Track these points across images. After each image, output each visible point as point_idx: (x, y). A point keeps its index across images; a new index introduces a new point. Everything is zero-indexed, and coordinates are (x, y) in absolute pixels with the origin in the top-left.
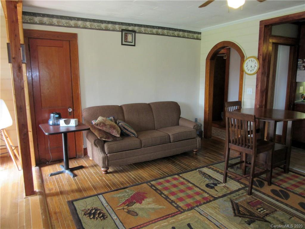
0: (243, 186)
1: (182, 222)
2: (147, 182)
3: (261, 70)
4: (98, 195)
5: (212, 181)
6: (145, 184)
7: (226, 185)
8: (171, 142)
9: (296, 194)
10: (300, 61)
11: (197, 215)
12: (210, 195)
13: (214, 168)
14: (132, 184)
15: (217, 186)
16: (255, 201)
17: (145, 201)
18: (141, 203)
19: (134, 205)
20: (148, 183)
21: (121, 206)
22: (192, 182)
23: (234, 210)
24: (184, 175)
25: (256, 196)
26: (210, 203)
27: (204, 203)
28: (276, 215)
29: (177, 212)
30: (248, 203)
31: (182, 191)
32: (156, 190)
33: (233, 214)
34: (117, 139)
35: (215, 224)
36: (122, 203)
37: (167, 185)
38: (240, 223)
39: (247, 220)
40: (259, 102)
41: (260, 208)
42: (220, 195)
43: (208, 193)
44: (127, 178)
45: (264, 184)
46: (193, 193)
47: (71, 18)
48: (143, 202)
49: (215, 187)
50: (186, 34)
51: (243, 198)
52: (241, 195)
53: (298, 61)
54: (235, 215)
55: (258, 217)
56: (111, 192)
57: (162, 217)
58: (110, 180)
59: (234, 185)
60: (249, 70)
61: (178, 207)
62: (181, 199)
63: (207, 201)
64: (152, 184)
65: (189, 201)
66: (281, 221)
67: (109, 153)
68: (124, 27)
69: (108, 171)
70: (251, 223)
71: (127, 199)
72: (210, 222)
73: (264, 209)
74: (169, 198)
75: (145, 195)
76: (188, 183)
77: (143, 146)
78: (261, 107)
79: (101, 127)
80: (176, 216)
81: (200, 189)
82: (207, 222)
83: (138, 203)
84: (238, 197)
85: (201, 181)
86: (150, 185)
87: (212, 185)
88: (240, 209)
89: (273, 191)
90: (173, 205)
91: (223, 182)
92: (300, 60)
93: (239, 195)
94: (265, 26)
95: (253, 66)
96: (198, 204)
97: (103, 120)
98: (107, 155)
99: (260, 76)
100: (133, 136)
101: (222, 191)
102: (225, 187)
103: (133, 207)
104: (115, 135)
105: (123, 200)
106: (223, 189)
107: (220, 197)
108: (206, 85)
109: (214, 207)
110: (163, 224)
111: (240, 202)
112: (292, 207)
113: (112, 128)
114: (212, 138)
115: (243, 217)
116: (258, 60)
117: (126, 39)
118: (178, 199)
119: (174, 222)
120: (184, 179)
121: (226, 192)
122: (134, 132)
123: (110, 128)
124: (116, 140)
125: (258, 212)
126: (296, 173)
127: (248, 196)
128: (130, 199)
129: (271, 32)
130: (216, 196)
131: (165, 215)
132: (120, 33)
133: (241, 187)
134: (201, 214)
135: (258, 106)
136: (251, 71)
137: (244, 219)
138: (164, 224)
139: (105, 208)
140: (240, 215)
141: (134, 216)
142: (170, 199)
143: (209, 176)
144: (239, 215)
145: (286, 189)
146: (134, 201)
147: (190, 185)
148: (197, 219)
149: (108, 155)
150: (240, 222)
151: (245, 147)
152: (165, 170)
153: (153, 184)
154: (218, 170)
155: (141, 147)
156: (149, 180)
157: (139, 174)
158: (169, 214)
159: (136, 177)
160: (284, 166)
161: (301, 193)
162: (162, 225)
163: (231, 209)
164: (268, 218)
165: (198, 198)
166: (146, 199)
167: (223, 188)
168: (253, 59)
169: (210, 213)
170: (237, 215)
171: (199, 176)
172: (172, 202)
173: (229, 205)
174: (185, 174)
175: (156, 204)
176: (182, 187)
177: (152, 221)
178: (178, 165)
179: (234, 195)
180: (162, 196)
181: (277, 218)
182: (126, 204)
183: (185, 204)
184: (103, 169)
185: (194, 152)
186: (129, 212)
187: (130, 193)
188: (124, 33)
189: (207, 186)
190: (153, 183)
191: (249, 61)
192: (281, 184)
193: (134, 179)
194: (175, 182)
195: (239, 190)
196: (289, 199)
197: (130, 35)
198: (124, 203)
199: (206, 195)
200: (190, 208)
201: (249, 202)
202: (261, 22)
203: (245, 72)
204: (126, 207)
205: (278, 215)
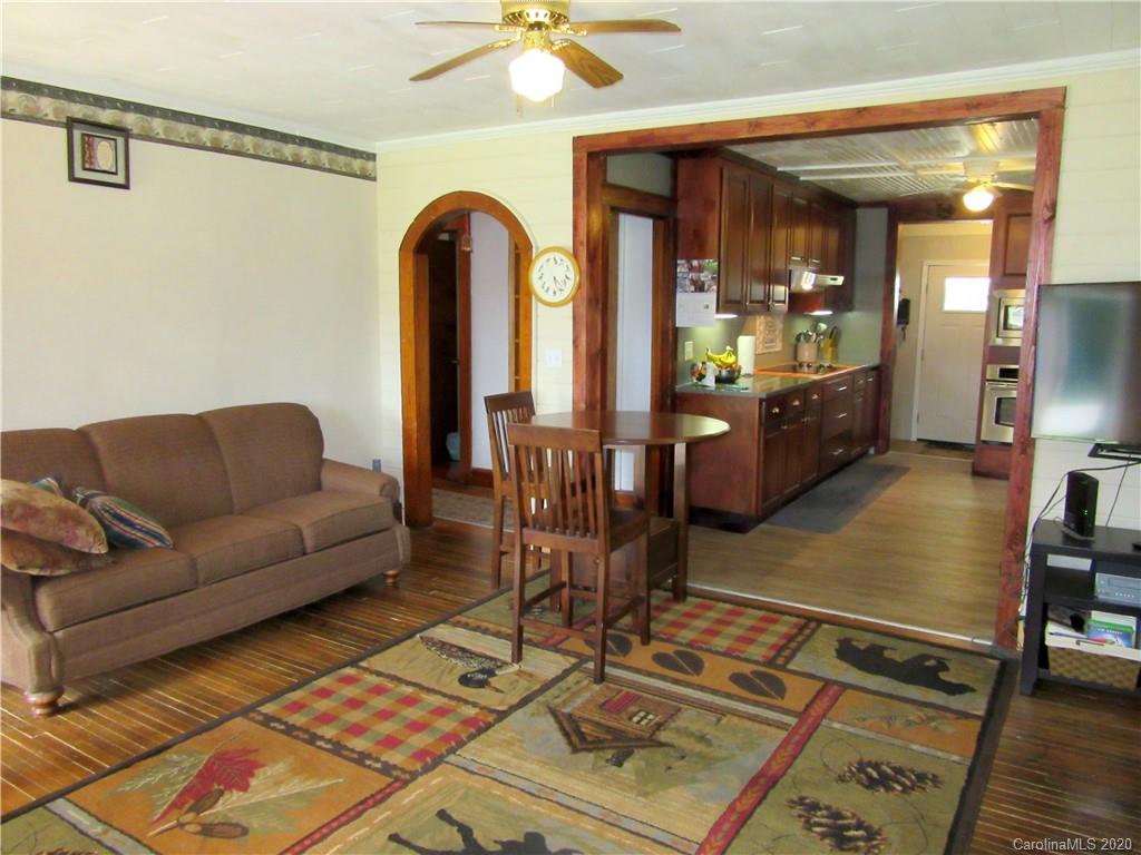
0: (574, 660)
1: (415, 811)
2: (246, 712)
3: (584, 290)
4: (48, 802)
5: (475, 665)
6: (239, 720)
7: (523, 668)
8: (309, 551)
9: (718, 653)
10: (683, 265)
11: (460, 777)
12: (482, 708)
13: (469, 621)
14: (182, 732)
15: (495, 675)
16: (618, 697)
17: (261, 777)
18: (245, 788)
19: (221, 802)
20: (251, 715)
21: (168, 816)
22: (409, 679)
23: (566, 735)
24: (377, 662)
25: (617, 680)
26: (490, 732)
27: (472, 737)
28: (680, 722)
29: (389, 786)
30: (601, 706)
31: (385, 715)
32: (290, 730)
33: (568, 749)
34: (94, 564)
35: (522, 790)
36: (165, 807)
37: (323, 705)
38: (595, 769)
39: (609, 754)
40: (584, 392)
41: (635, 714)
42: (515, 700)
43: (475, 705)
44: (152, 714)
45: (631, 643)
46: (423, 713)
48: (253, 782)
49: (492, 680)
50: (324, 156)
51: (583, 697)
52: (575, 688)
53: (676, 265)
54: (575, 750)
55: (639, 739)
56: (106, 778)
57: (343, 815)
58: (81, 735)
59: (545, 664)
60: (547, 291)
61: (387, 769)
62: (391, 742)
63: (478, 728)
64: (265, 715)
65: (420, 741)
66: (698, 734)
67: (63, 625)
68: (78, 110)
69: (61, 702)
70: (624, 760)
71: (185, 788)
72: (508, 788)
73: (648, 714)
74: (346, 748)
75: (252, 757)
76: (396, 686)
77: (201, 580)
78: (590, 406)
79: (15, 521)
80: (389, 801)
81: (444, 695)
82: (497, 790)
83: (235, 792)
84: (566, 695)
85: (442, 668)
86: (261, 718)
87: (481, 676)
88: (583, 730)
89: (660, 659)
90: (369, 767)
91: (513, 661)
92: (683, 262)
93: (568, 689)
94: (591, 156)
95: (560, 278)
96: (453, 744)
97: (19, 490)
98: (51, 633)
99: (583, 310)
100: (156, 547)
101: (514, 689)
102: (520, 673)
103: (220, 807)
104: (86, 550)
105: (169, 795)
106: (517, 681)
107: (513, 708)
108: (404, 341)
109: (505, 741)
110: (352, 833)
111: (578, 709)
112: (715, 692)
113: (70, 523)
114: (435, 524)
115: (598, 749)
116: (573, 259)
118: (378, 743)
119: (389, 820)
120: (379, 674)
121: (528, 689)
122: (161, 531)
123: (60, 520)
124: (88, 570)
125: (635, 725)
126: (704, 597)
127: (597, 687)
128: (194, 786)
129: (605, 172)
130: (503, 708)
131: (352, 804)
132: (63, 132)
133: (568, 666)
134: (472, 772)
135: (583, 406)
136: (555, 293)
137: (601, 754)
138: (357, 834)
139: (99, 842)
140: (591, 746)
141: (235, 837)
142: (352, 750)
143: (463, 650)
144: (584, 746)
145: (691, 644)
146: (216, 787)
147: (409, 690)
148: (463, 790)
149: (59, 634)
150: (593, 766)
151: (575, 534)
152: (302, 656)
153: (271, 714)
154: (484, 625)
155: (197, 582)
156: (249, 703)
157: (201, 689)
158: (363, 798)
159: (192, 702)
160: (674, 581)
161: (729, 648)
162: (351, 838)
163: (557, 737)
164: (663, 736)
165: (446, 725)
166: (260, 772)
167: (517, 677)
168: (559, 256)
169: (499, 762)
170: (579, 746)
171: (428, 655)
172: (361, 758)
173: (548, 724)
174: (377, 657)
175: (307, 779)
176: (380, 703)
177: (312, 834)
178: (343, 630)
179: (553, 691)
180: (320, 747)
181: (686, 728)
182: (187, 806)
183: (410, 752)
184: (33, 698)
185: (390, 581)
186: (207, 830)
187: (187, 764)
188: (77, 134)
189: (465, 680)
190: (268, 709)
191: (548, 260)
192: (673, 636)
193: (186, 709)
194: (350, 691)
195: (566, 673)
196: (704, 672)
197: (104, 143)
198: (175, 805)
199: (470, 711)
200: (430, 760)
201: (604, 704)
202: (578, 142)
203: (537, 296)
204: (190, 817)
205: (689, 719)
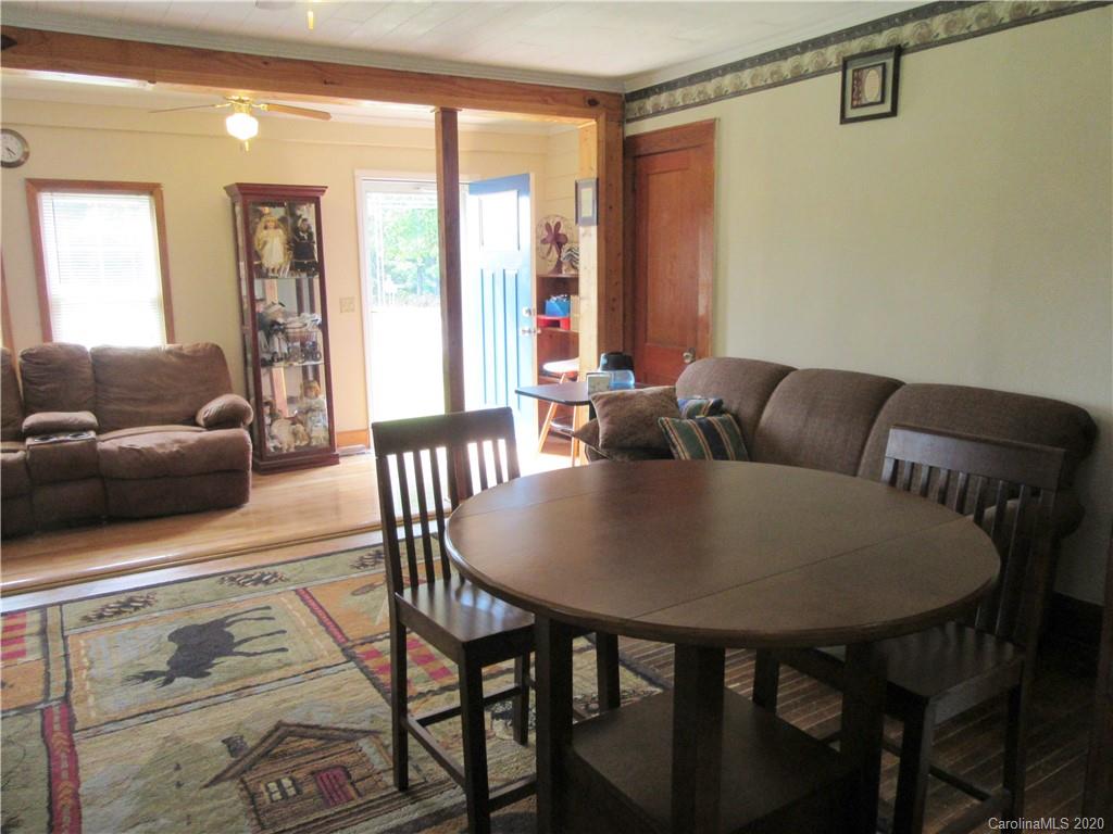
47: (708, 75)
68: (856, 45)
117: (859, 92)
132: (839, 75)
188: (850, 72)
197: (873, 72)
